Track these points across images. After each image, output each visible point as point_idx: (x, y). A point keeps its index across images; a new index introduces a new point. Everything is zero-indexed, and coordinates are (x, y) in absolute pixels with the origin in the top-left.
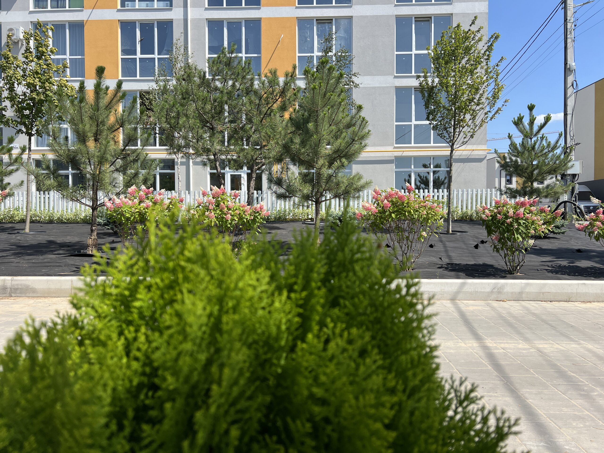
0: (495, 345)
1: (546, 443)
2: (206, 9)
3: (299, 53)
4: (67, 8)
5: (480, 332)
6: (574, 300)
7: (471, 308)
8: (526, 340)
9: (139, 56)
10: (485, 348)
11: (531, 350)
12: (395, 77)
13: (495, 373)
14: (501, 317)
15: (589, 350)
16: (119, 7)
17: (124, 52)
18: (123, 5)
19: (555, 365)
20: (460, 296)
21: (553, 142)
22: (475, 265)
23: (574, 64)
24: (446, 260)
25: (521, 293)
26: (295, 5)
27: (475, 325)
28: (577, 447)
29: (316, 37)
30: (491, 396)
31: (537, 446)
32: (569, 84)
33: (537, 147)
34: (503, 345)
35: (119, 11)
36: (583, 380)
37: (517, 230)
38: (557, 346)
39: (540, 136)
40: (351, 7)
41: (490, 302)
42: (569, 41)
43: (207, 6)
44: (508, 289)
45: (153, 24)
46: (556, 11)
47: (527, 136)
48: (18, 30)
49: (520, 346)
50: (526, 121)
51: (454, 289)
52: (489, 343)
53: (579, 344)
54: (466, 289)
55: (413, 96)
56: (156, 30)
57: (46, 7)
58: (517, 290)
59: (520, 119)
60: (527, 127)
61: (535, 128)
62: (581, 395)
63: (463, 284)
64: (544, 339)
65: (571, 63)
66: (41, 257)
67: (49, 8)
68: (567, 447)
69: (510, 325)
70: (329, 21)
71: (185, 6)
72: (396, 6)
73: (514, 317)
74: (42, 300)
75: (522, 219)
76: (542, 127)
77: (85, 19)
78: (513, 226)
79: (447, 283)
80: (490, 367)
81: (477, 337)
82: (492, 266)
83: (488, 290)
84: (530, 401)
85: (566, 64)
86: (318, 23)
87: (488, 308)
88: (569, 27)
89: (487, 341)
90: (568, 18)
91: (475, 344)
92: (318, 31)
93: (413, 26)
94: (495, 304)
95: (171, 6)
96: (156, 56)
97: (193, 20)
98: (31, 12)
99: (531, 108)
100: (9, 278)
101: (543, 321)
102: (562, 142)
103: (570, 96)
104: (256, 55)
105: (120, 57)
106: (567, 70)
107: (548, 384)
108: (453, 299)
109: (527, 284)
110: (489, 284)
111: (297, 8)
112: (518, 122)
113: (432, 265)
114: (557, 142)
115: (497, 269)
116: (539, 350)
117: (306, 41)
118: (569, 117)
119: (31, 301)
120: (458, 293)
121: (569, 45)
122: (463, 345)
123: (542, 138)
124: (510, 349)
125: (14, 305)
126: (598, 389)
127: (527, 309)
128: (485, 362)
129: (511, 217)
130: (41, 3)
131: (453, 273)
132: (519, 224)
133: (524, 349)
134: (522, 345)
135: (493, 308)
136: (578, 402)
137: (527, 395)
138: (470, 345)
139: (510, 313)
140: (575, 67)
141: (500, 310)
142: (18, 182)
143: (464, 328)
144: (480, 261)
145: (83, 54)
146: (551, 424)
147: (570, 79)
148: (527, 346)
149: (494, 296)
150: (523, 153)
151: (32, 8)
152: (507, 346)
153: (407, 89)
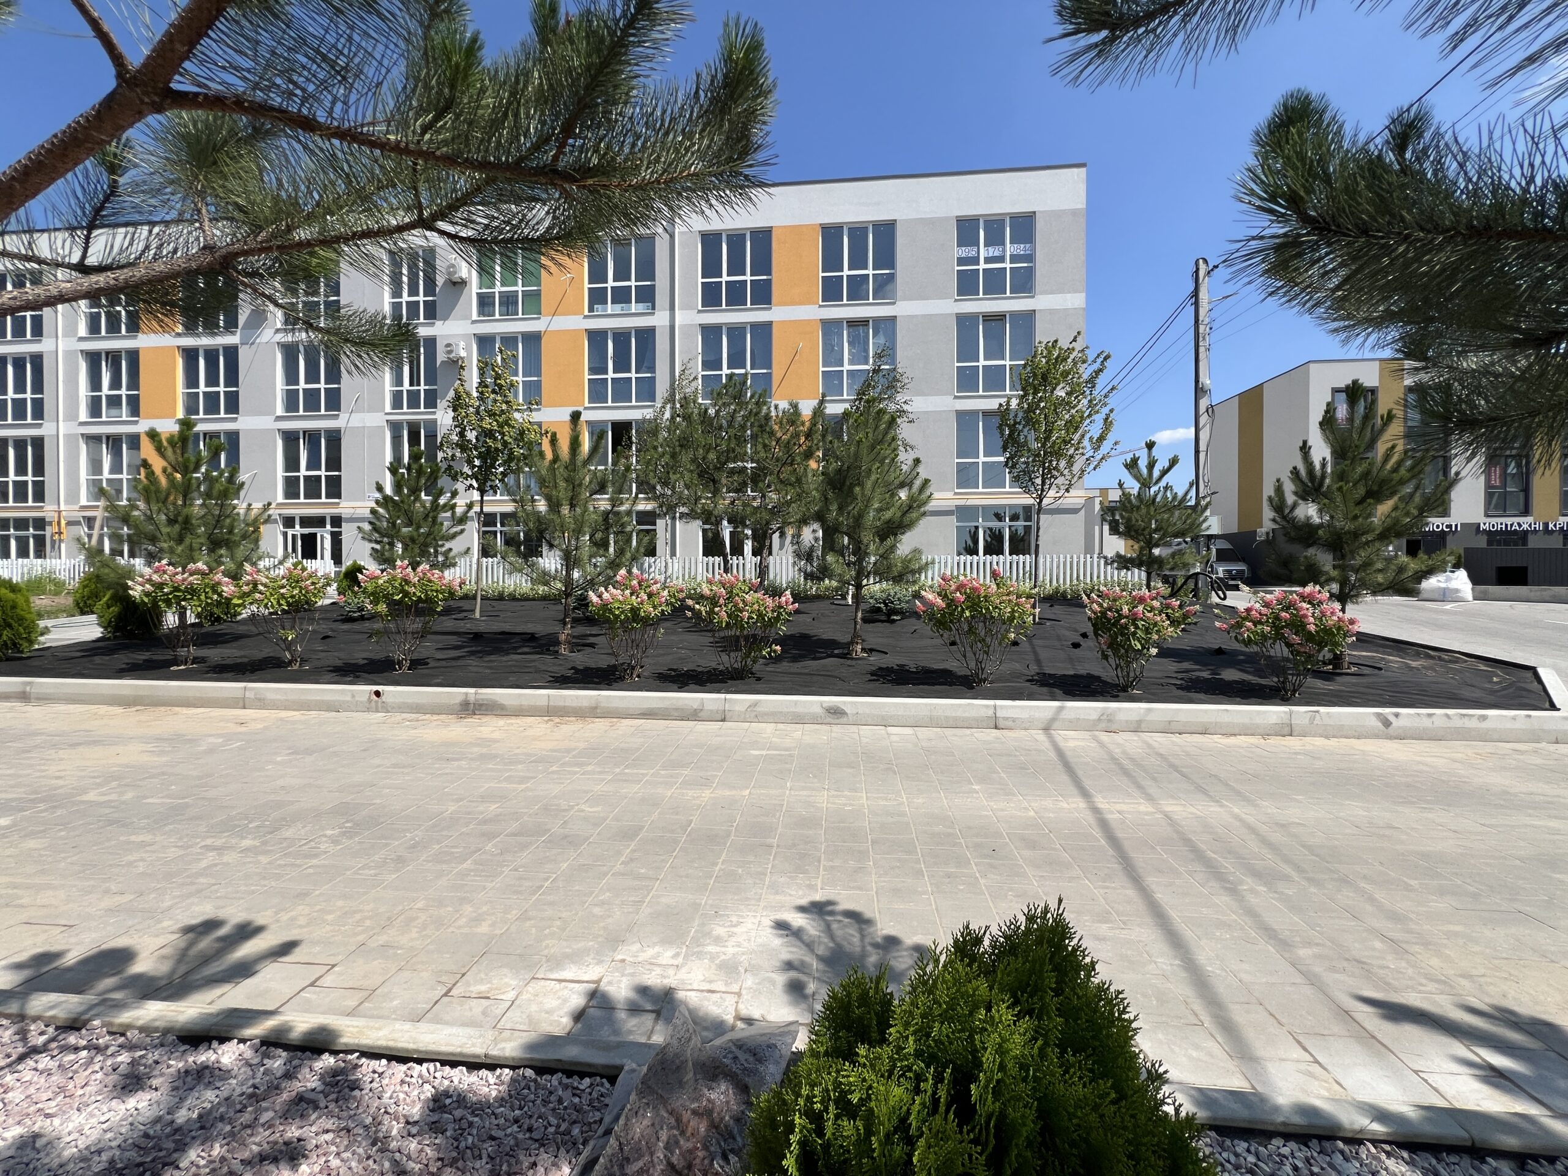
0: (1107, 806)
1: (1182, 961)
2: (699, 311)
3: (824, 366)
4: (520, 316)
5: (1087, 783)
6: (1212, 731)
7: (1071, 744)
8: (1150, 798)
9: (611, 375)
10: (1096, 810)
11: (1157, 816)
12: (956, 397)
13: (1111, 852)
14: (1114, 759)
15: (1237, 817)
16: (586, 313)
17: (592, 370)
18: (591, 309)
19: (1189, 840)
20: (1056, 725)
21: (1180, 494)
22: (1075, 676)
23: (1208, 382)
24: (1034, 669)
25: (1139, 722)
26: (817, 303)
27: (1080, 773)
28: (1223, 969)
29: (846, 345)
30: (1107, 888)
31: (1171, 965)
32: (1202, 409)
33: (1158, 499)
34: (1118, 807)
35: (586, 317)
36: (1228, 865)
37: (1134, 633)
38: (1192, 809)
39: (1163, 483)
40: (894, 303)
41: (1097, 733)
42: (1202, 349)
43: (700, 308)
44: (1121, 717)
45: (630, 333)
46: (1182, 307)
47: (1145, 484)
48: (457, 345)
49: (1142, 808)
50: (1143, 464)
51: (1049, 715)
52: (1101, 802)
53: (1222, 806)
54: (1064, 715)
55: (981, 424)
56: (633, 340)
57: (494, 315)
58: (1134, 717)
59: (1135, 461)
60: (1145, 471)
61: (1156, 473)
62: (1226, 889)
63: (1061, 708)
64: (1172, 797)
65: (1205, 380)
66: (504, 658)
67: (497, 316)
68: (1210, 969)
69: (1126, 773)
70: (864, 322)
71: (672, 308)
72: (956, 300)
73: (1132, 760)
74: (513, 720)
75: (1142, 619)
76: (1164, 472)
77: (543, 329)
78: (1128, 629)
79: (1038, 707)
80: (1103, 842)
81: (1085, 794)
82: (1098, 678)
83: (1094, 716)
84: (1158, 896)
85: (1197, 381)
86: (849, 326)
87: (1094, 744)
88: (1201, 331)
89: (1096, 800)
90: (1201, 319)
91: (1082, 804)
92: (849, 336)
93: (981, 327)
94: (1104, 737)
95: (654, 308)
96: (633, 375)
97: (682, 327)
98: (474, 322)
99: (1150, 445)
100: (472, 690)
101: (1172, 766)
102: (1193, 493)
103: (1204, 426)
104: (765, 371)
105: (587, 377)
106: (1199, 391)
107: (1182, 869)
108: (1046, 729)
109: (1149, 710)
110: (1095, 709)
111: (820, 306)
112: (1132, 465)
113: (1015, 676)
114: (1186, 494)
115: (1105, 683)
116: (1167, 816)
117: (833, 350)
118: (1202, 456)
119: (501, 722)
120: (1053, 720)
121: (1202, 356)
122: (1065, 805)
123: (1166, 488)
124: (1129, 812)
125: (482, 728)
126: (1249, 880)
127: (1149, 746)
128: (1097, 833)
129: (1126, 617)
130: (486, 309)
131: (1045, 689)
132: (1137, 627)
133: (1147, 814)
134: (1145, 807)
135: (1101, 744)
136: (1223, 900)
137: (1154, 887)
138: (1074, 805)
139: (1124, 752)
140: (1211, 387)
141: (1111, 747)
142: (463, 549)
143: (1065, 778)
144: (1082, 671)
145: (539, 375)
146: (1188, 933)
147: (1204, 403)
148: (1151, 809)
149: (1103, 725)
150: (1138, 508)
151: (475, 317)
152: (1124, 807)
153: (974, 413)
